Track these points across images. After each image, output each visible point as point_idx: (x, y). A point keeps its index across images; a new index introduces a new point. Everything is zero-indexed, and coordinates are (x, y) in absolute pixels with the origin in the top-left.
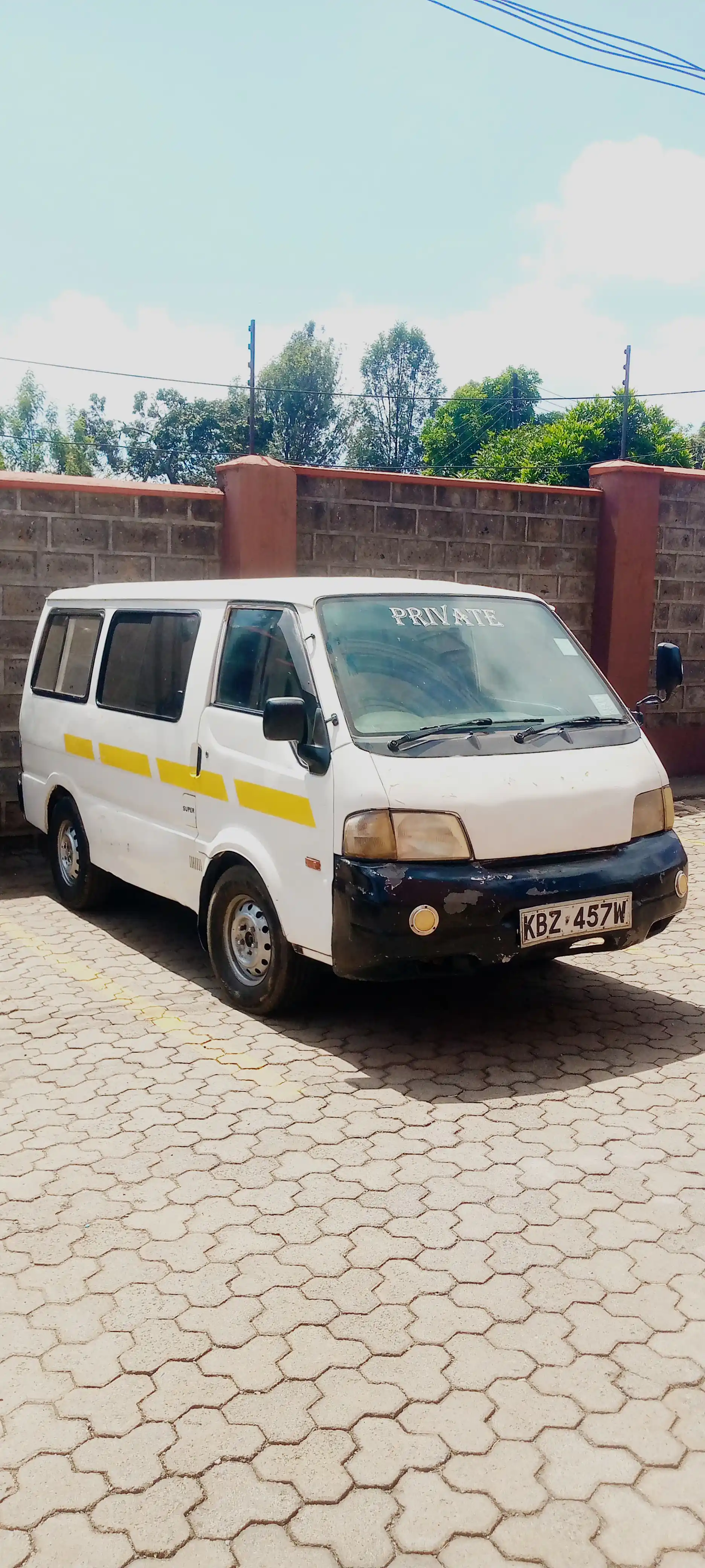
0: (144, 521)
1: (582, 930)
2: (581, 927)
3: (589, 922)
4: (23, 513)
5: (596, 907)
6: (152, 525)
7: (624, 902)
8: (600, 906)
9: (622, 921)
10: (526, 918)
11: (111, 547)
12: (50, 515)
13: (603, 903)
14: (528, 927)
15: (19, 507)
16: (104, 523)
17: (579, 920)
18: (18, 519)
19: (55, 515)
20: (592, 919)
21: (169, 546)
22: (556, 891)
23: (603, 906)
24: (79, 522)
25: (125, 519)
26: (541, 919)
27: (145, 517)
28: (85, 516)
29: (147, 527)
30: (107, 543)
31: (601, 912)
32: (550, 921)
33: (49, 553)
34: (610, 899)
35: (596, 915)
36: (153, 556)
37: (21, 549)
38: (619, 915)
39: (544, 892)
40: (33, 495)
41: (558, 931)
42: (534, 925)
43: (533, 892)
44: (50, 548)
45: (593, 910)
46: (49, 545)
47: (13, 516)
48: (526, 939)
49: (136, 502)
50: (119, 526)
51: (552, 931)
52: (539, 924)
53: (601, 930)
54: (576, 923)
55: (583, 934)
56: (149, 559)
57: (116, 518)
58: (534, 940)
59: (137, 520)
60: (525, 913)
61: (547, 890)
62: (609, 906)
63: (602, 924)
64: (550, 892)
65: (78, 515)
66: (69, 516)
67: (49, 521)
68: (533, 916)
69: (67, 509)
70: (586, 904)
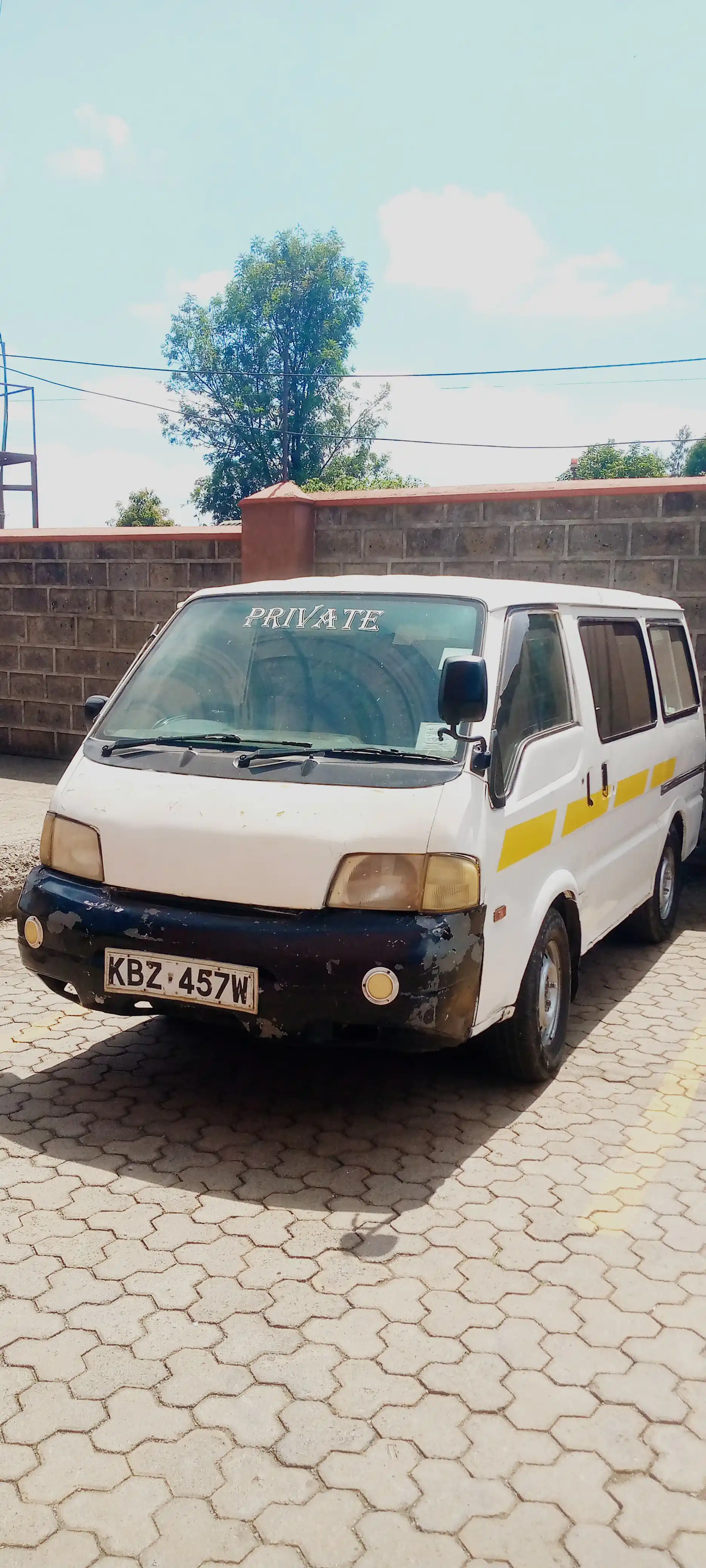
0: (668, 520)
1: (189, 996)
2: (189, 992)
3: (199, 989)
4: (542, 523)
5: (209, 973)
6: (679, 524)
7: (246, 979)
8: (213, 973)
9: (244, 1002)
10: (112, 959)
11: (629, 552)
12: (566, 523)
13: (218, 971)
14: (114, 970)
15: (538, 518)
16: (624, 526)
17: (186, 982)
18: (537, 530)
19: (573, 522)
20: (204, 987)
21: (697, 547)
22: (160, 940)
23: (217, 974)
24: (597, 528)
25: (646, 520)
26: (135, 967)
27: (671, 516)
28: (605, 521)
29: (672, 527)
30: (626, 547)
31: (216, 982)
32: (147, 972)
33: (566, 562)
34: (227, 968)
35: (209, 984)
36: (676, 559)
37: (539, 559)
38: (239, 992)
39: (145, 937)
40: (553, 503)
41: (159, 987)
42: (123, 969)
43: (133, 933)
44: (566, 557)
45: (204, 976)
46: (566, 554)
47: (532, 527)
48: (111, 982)
49: (660, 501)
50: (639, 529)
51: (150, 984)
52: (130, 972)
53: (216, 1004)
54: (182, 985)
55: (191, 1001)
56: (672, 562)
57: (636, 520)
58: (122, 987)
59: (661, 520)
60: (112, 954)
61: (149, 935)
62: (226, 976)
63: (218, 996)
64: (152, 938)
65: (597, 520)
66: (586, 522)
67: (567, 529)
68: (121, 961)
69: (586, 515)
70: (197, 965)
